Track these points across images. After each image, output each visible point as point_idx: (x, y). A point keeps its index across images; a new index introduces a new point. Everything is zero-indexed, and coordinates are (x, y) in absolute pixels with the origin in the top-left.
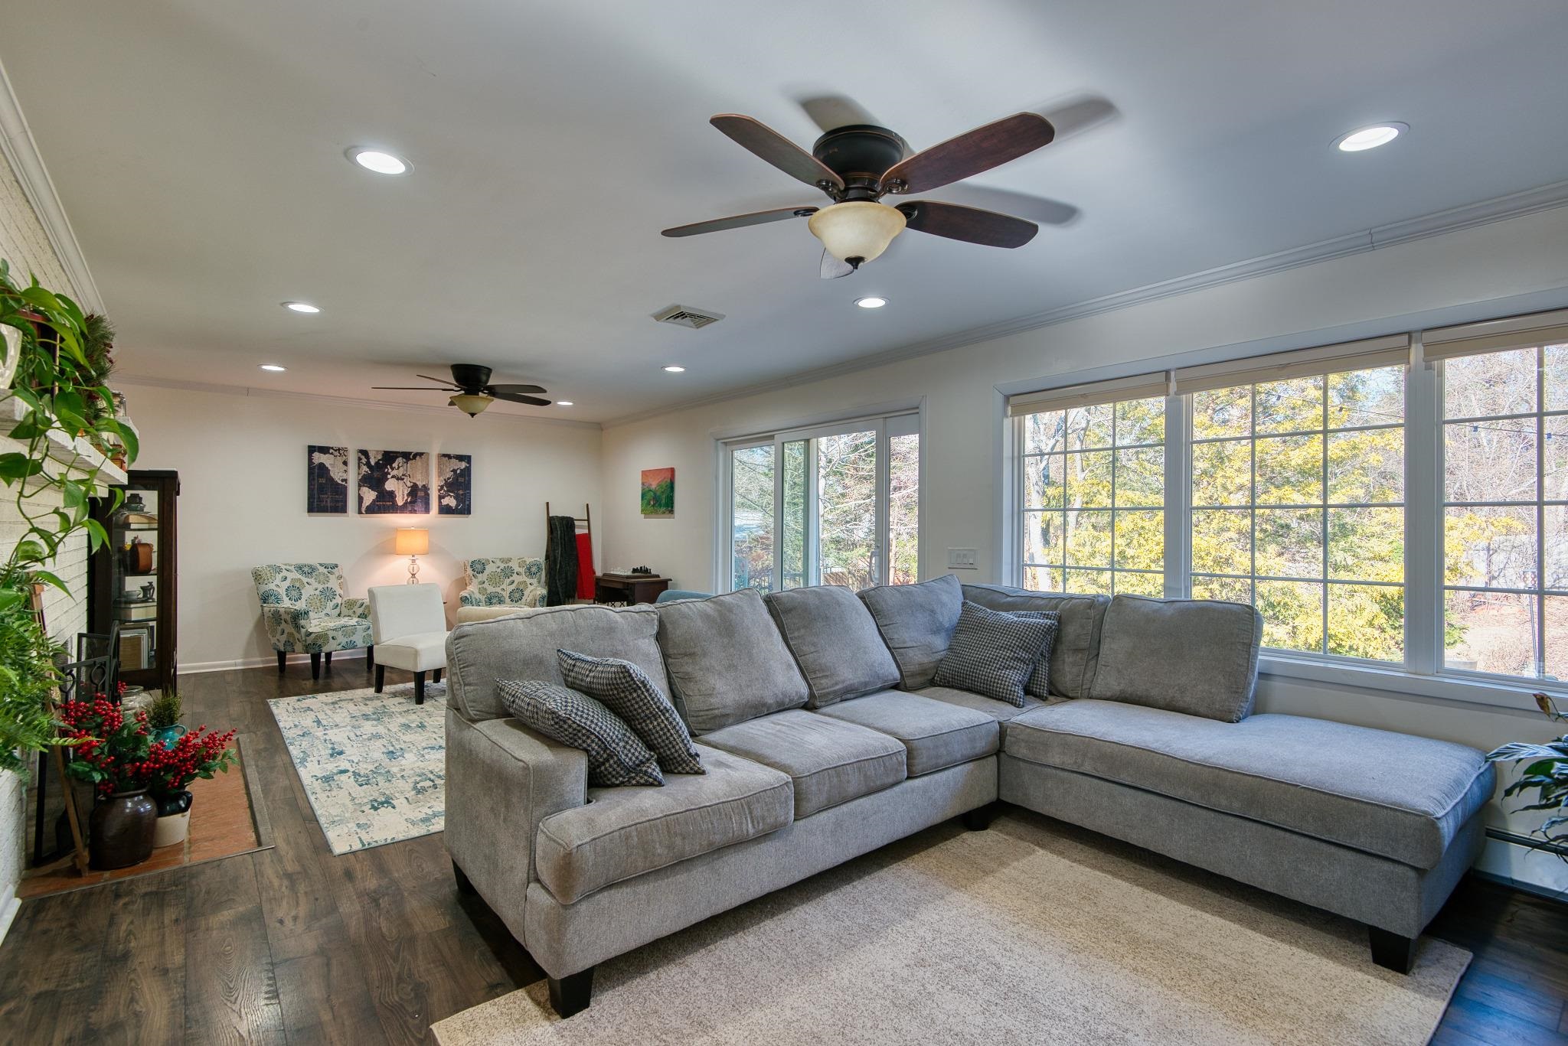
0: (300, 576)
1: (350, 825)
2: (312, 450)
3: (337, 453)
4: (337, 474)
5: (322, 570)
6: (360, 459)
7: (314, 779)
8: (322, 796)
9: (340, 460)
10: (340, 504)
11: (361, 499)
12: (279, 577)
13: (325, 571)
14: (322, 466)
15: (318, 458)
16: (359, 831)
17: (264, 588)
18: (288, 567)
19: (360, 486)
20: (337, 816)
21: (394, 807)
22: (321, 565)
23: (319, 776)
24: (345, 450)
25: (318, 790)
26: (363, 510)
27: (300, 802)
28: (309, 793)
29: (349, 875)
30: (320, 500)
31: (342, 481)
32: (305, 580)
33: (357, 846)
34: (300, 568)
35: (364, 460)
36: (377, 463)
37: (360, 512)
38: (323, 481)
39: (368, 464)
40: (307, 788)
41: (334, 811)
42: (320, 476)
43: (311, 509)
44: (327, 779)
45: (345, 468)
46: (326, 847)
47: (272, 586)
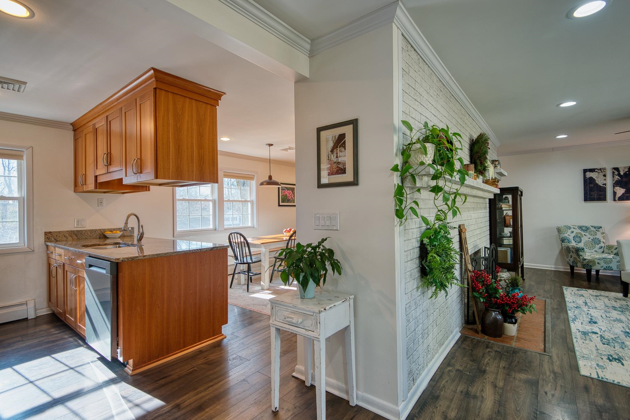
0: (581, 232)
1: (593, 363)
2: (585, 171)
3: (600, 171)
4: (600, 181)
5: (593, 229)
6: (613, 173)
7: (577, 331)
8: (580, 341)
9: (601, 174)
10: (602, 197)
11: (615, 193)
12: (569, 231)
13: (595, 229)
14: (591, 179)
15: (589, 175)
16: (597, 368)
17: (562, 236)
18: (574, 227)
19: (614, 187)
20: (586, 355)
21: (623, 365)
22: (592, 226)
23: (581, 330)
24: (605, 169)
25: (579, 337)
26: (617, 199)
27: (568, 339)
28: (574, 337)
29: (586, 389)
30: (590, 195)
31: (603, 184)
32: (583, 233)
33: (594, 376)
34: (580, 228)
35: (616, 173)
36: (625, 174)
37: (615, 200)
38: (592, 185)
39: (619, 175)
40: (573, 334)
41: (585, 351)
42: (590, 183)
43: (585, 200)
44: (585, 333)
45: (605, 178)
46: (577, 369)
47: (566, 235)
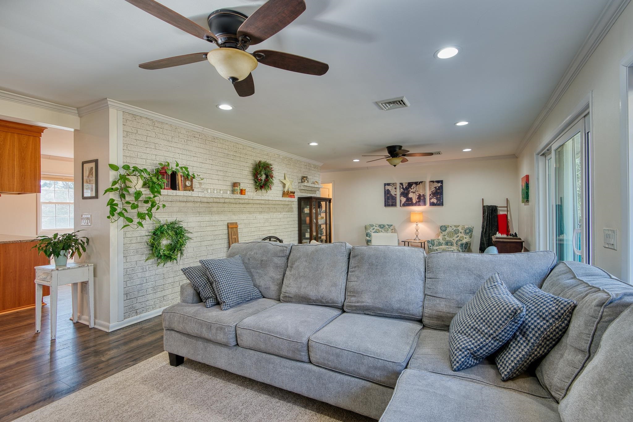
0: (379, 229)
2: (385, 185)
3: (393, 185)
4: (393, 193)
5: (387, 227)
6: (400, 186)
9: (394, 187)
10: (394, 203)
11: (401, 201)
12: (372, 228)
13: (388, 227)
14: (388, 190)
15: (388, 187)
17: (367, 231)
18: (376, 225)
19: (400, 196)
22: (387, 225)
24: (396, 184)
26: (402, 205)
30: (388, 202)
31: (395, 195)
32: (380, 230)
34: (380, 226)
35: (401, 187)
36: (406, 187)
37: (401, 206)
38: (389, 195)
39: (403, 188)
42: (388, 194)
43: (385, 206)
45: (395, 190)
47: (369, 231)
